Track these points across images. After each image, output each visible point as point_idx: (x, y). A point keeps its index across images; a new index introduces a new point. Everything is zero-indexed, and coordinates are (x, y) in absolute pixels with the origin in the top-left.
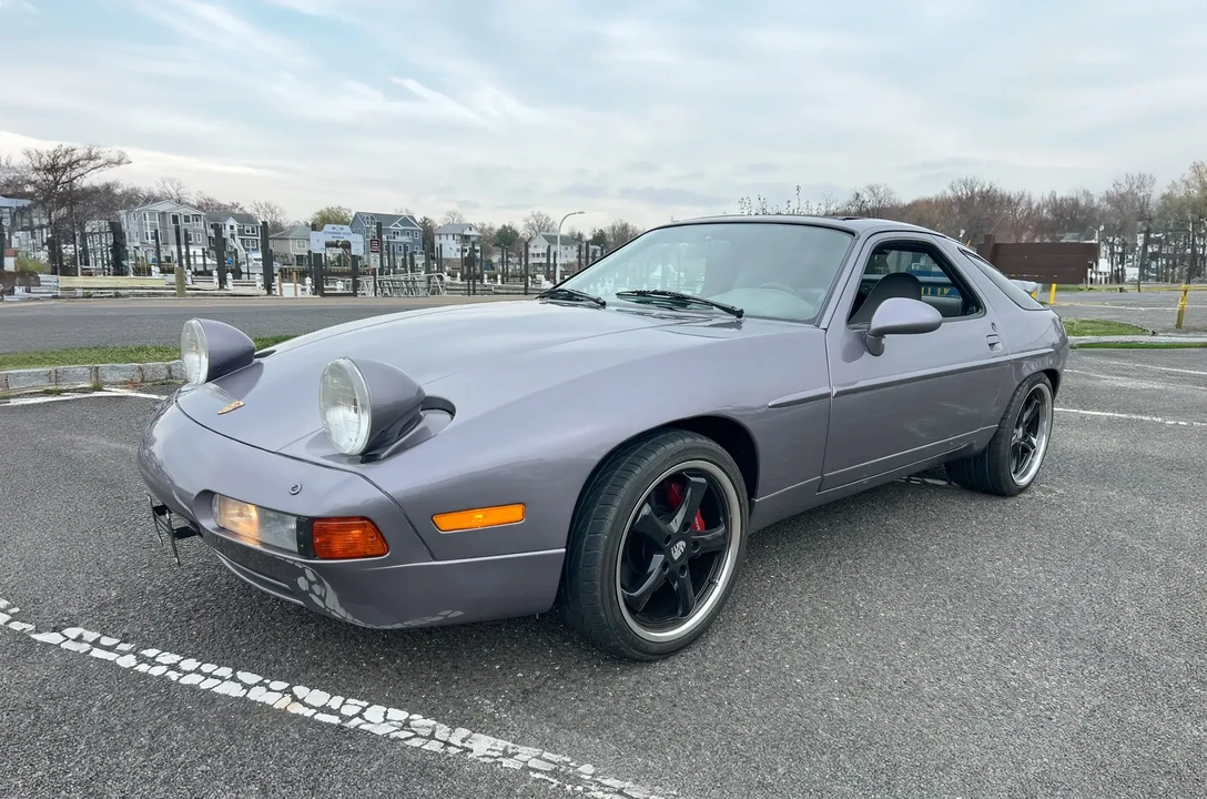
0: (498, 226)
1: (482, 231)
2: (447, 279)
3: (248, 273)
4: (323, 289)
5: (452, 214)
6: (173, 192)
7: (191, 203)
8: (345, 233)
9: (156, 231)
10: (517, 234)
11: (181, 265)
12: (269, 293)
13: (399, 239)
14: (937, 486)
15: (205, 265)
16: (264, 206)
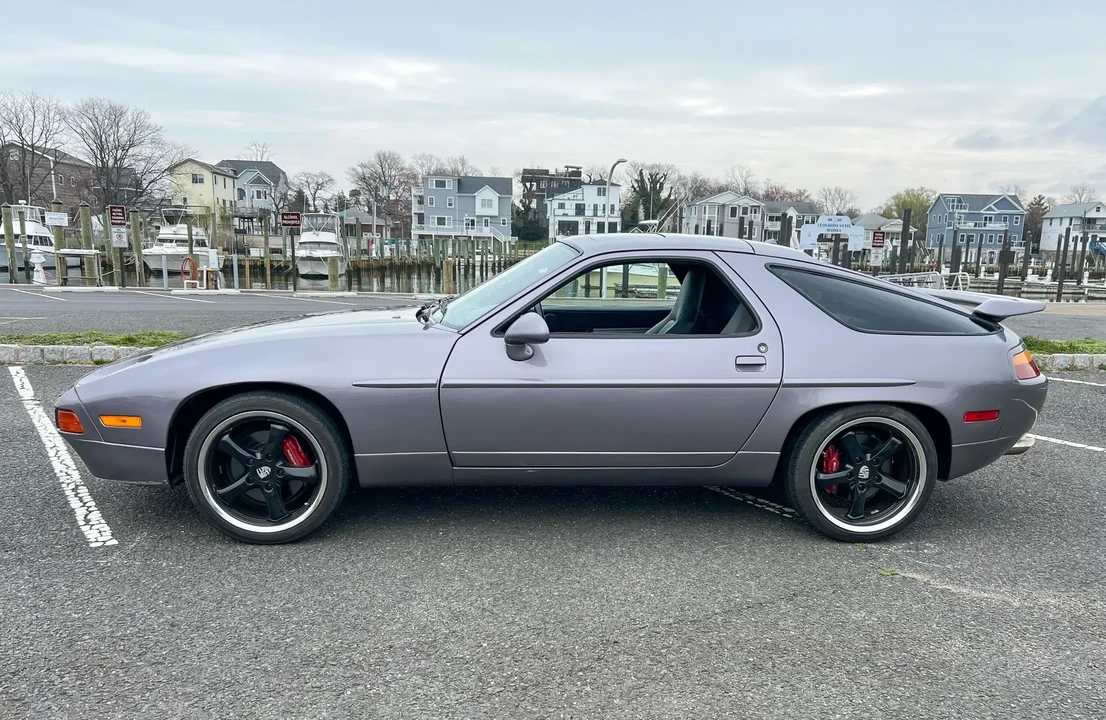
6: (741, 181)
7: (757, 192)
8: (842, 224)
16: (833, 192)
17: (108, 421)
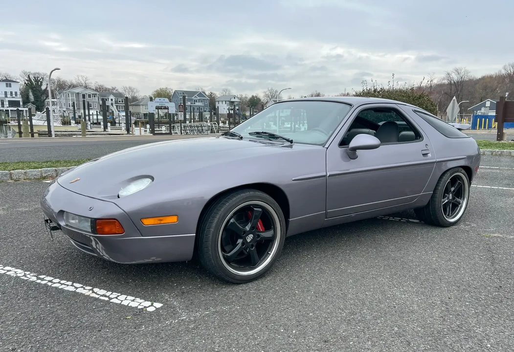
0: (250, 96)
1: (241, 99)
2: (221, 125)
3: (119, 123)
4: (154, 131)
5: (225, 90)
6: (83, 82)
7: (92, 87)
8: (165, 102)
9: (74, 103)
10: (259, 100)
11: (85, 120)
12: (128, 132)
13: (197, 104)
14: (413, 222)
15: (97, 119)
16: (128, 89)
17: (147, 222)
